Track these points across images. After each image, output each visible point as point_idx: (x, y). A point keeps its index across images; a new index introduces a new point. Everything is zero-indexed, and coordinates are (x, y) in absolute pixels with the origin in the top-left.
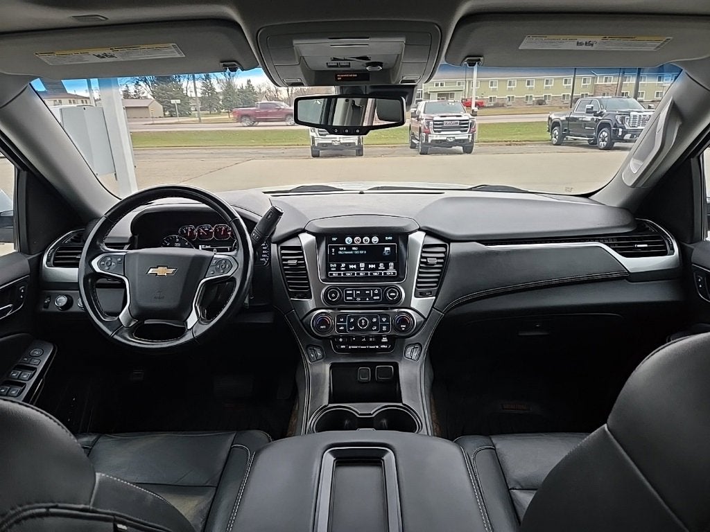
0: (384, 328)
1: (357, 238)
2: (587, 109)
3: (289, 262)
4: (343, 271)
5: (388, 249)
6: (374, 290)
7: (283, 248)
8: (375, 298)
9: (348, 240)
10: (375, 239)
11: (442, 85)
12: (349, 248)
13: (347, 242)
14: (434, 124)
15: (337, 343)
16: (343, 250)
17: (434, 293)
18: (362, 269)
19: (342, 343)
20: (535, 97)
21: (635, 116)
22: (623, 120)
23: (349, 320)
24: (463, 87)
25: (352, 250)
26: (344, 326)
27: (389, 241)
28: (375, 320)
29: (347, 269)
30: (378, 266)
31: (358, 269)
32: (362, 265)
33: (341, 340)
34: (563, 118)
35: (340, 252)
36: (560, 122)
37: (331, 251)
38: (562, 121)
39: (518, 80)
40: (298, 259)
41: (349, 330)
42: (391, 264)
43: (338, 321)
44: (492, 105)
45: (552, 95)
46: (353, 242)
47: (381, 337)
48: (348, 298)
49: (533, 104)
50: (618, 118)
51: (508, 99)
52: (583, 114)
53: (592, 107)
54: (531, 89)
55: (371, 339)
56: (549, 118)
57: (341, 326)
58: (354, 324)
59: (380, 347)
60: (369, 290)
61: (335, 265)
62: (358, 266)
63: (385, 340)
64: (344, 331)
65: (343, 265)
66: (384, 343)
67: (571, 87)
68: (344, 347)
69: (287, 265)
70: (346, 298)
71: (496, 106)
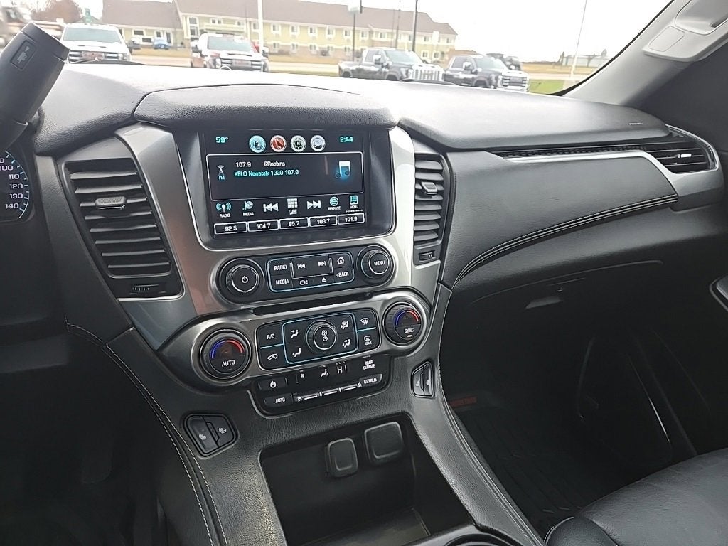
0: (368, 341)
1: (276, 138)
2: (376, 60)
3: (100, 202)
4: (248, 219)
5: (347, 164)
6: (335, 258)
7: (73, 167)
8: (339, 275)
9: (257, 143)
10: (318, 142)
11: (219, 22)
12: (258, 162)
13: (253, 149)
14: (222, 63)
15: (263, 395)
16: (245, 169)
17: (437, 253)
18: (293, 212)
19: (277, 392)
20: (319, 46)
21: (417, 71)
22: (407, 72)
23: (288, 334)
24: (244, 27)
25: (263, 169)
26: (279, 351)
27: (347, 146)
28: (345, 325)
29: (259, 213)
30: (326, 204)
31: (283, 211)
32: (292, 203)
33: (273, 384)
34: (354, 68)
35: (237, 174)
36: (351, 73)
37: (215, 172)
38: (352, 71)
39: (301, 26)
40: (128, 194)
41: (291, 358)
42: (354, 198)
43: (261, 340)
44: (277, 51)
45: (335, 47)
46: (268, 148)
47: (361, 361)
48: (278, 282)
49: (317, 55)
50: (403, 71)
51: (292, 47)
52: (371, 65)
53: (380, 59)
54: (314, 38)
55: (340, 370)
56: (340, 69)
57: (269, 352)
58: (300, 342)
59: (362, 383)
60: (325, 259)
61: (229, 206)
62: (283, 205)
63: (369, 365)
64: (279, 363)
65: (248, 205)
66: (370, 373)
67: (352, 40)
68: (283, 400)
69: (94, 210)
70: (273, 284)
71: (281, 53)
